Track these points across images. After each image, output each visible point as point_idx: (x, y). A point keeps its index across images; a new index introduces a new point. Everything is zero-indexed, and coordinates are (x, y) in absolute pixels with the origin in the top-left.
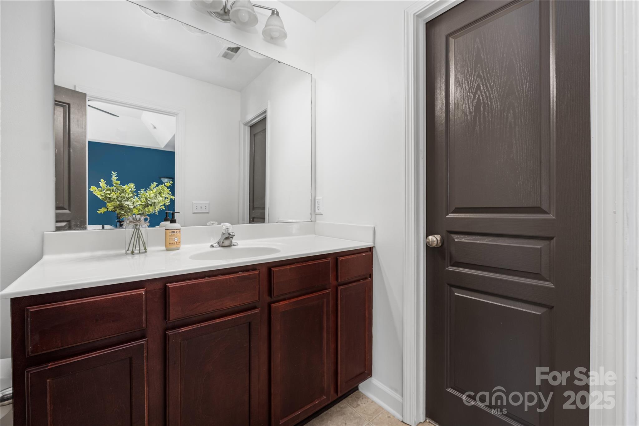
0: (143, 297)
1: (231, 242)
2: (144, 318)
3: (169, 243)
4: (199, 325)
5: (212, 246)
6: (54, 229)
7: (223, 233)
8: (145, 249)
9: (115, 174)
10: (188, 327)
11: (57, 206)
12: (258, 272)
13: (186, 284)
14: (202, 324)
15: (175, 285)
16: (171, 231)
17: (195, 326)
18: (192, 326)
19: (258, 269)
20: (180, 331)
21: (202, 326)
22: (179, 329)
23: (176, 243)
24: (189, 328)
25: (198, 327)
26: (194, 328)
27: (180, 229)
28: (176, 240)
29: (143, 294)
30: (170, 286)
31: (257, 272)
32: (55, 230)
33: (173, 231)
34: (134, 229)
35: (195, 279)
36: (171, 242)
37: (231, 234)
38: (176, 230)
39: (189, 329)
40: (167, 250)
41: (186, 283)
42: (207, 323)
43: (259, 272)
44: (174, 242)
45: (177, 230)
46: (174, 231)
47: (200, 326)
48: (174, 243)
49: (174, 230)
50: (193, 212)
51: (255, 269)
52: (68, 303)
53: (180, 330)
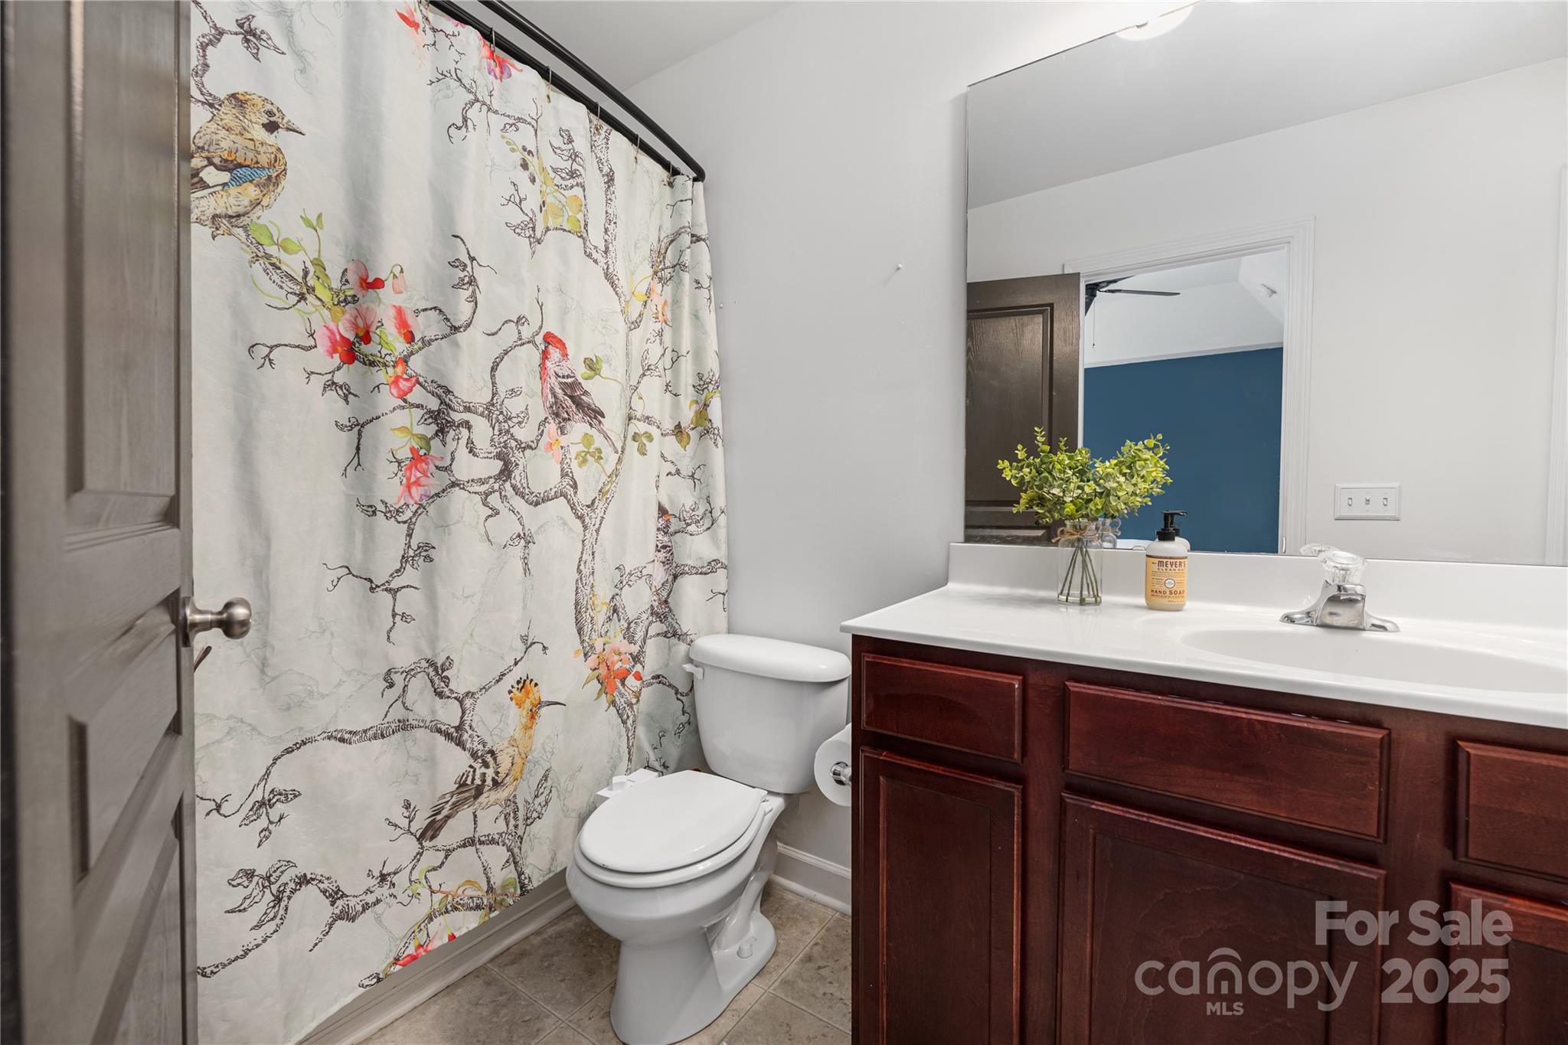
0: (1016, 694)
1: (1361, 615)
2: (1016, 738)
3: (1153, 591)
4: (1144, 817)
5: (1289, 619)
6: (962, 538)
7: (1327, 582)
8: (1096, 596)
9: (1041, 432)
10: (1114, 807)
11: (968, 499)
12: (1380, 736)
13: (1112, 695)
14: (1153, 818)
15: (1084, 688)
16: (1156, 561)
17: (1133, 814)
18: (1125, 809)
19: (1386, 725)
20: (1093, 807)
21: (1151, 821)
22: (1092, 801)
23: (1168, 593)
24: (1115, 809)
25: (1141, 819)
26: (1128, 815)
27: (1186, 558)
28: (1170, 584)
29: (1017, 686)
30: (1071, 688)
31: (1377, 735)
32: (963, 541)
33: (1161, 560)
34: (1074, 549)
35: (1138, 690)
36: (1157, 587)
37: (1345, 590)
38: (1171, 558)
39: (1114, 812)
40: (1151, 607)
41: (1112, 692)
42: (1167, 822)
43: (1389, 735)
44: (1163, 588)
45: (1174, 561)
46: (1165, 560)
47: (1145, 819)
48: (1165, 592)
49: (1166, 558)
50: (1336, 516)
51: (1377, 725)
52: (905, 663)
53: (1093, 804)
